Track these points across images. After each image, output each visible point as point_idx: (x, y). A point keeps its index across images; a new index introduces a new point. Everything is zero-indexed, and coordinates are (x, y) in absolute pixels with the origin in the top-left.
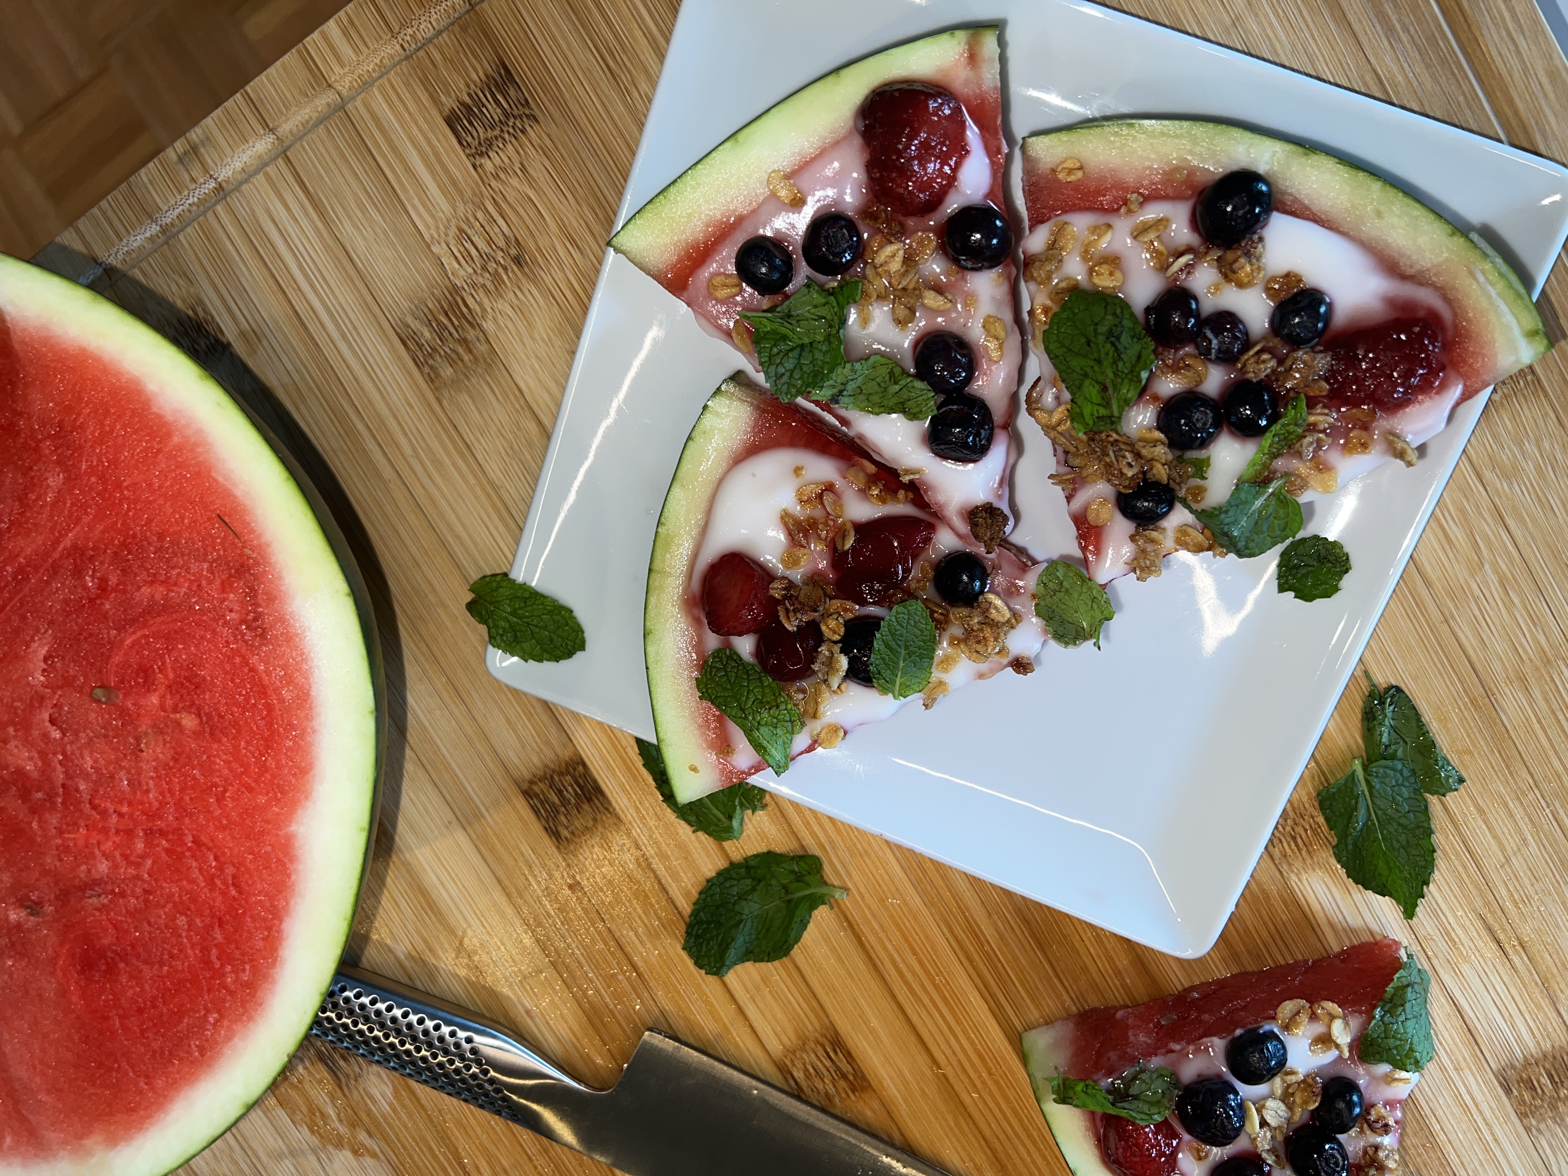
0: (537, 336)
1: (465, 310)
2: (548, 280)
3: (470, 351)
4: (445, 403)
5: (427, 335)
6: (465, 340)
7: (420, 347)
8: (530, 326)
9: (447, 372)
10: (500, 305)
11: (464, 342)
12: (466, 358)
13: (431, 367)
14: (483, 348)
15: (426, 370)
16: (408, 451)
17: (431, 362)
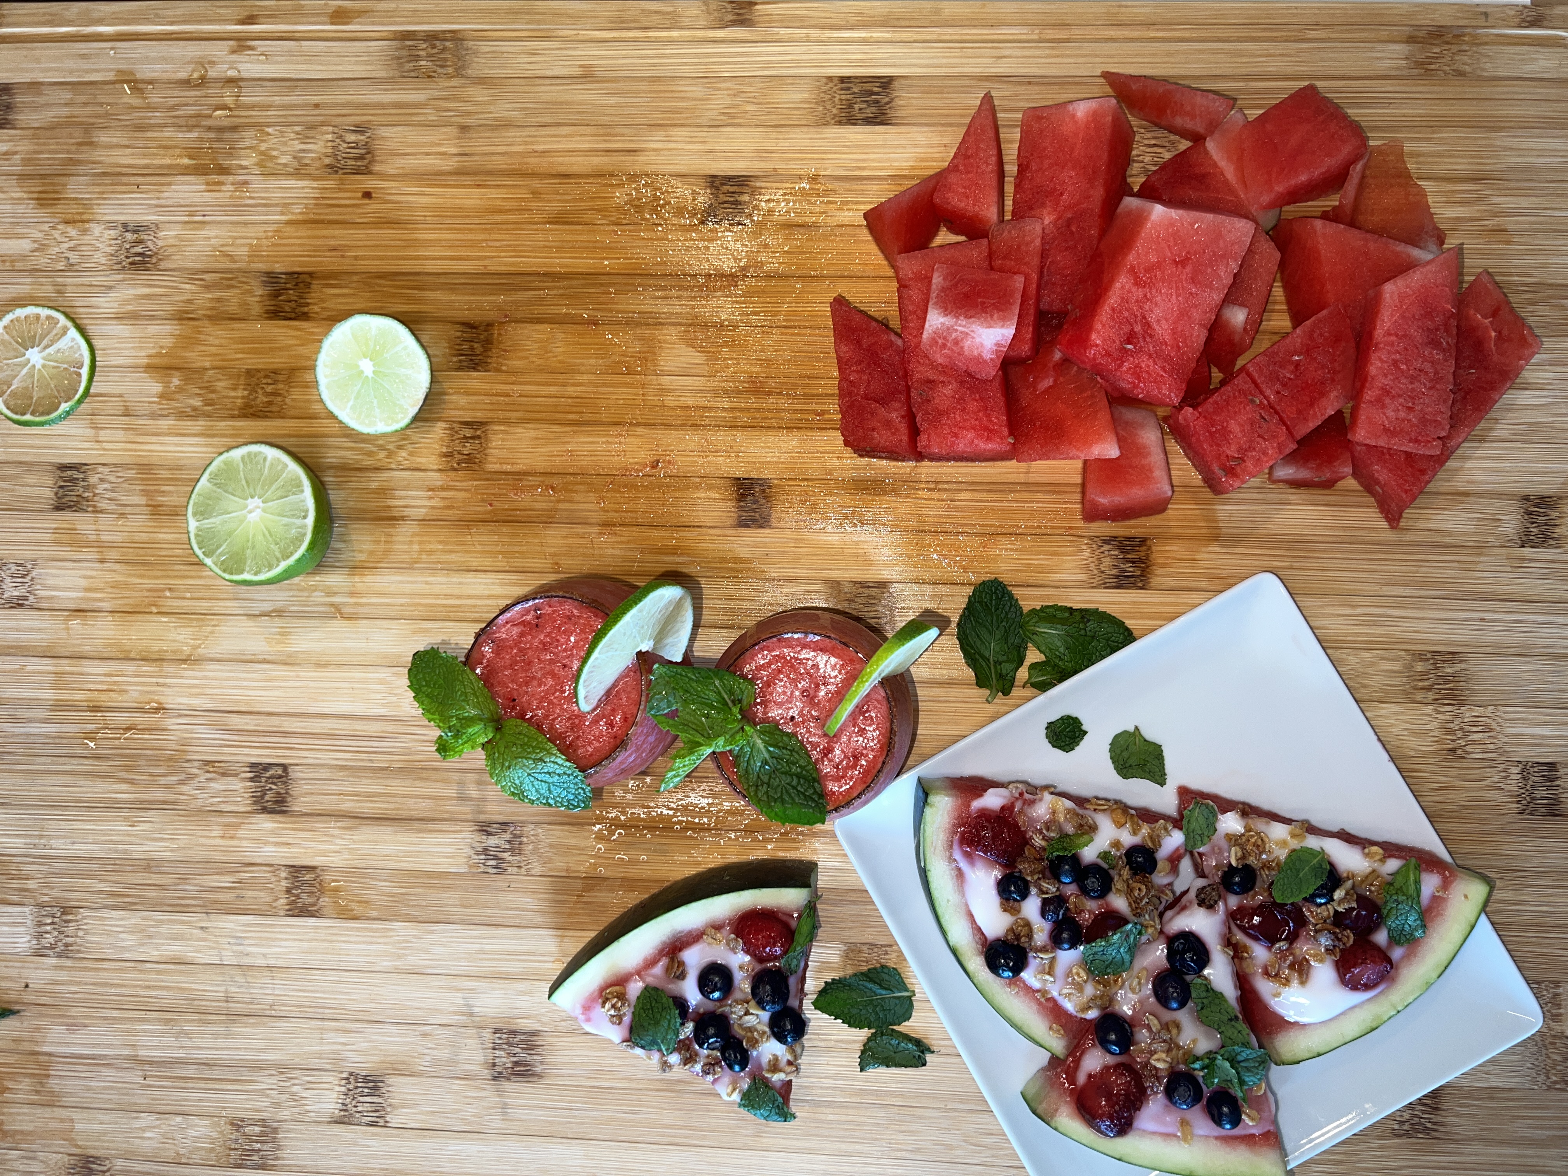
0: (1406, 733)
1: (1447, 702)
2: (1431, 760)
3: (1421, 689)
4: (1403, 653)
5: (1448, 670)
6: (1430, 690)
7: (1444, 661)
8: (1413, 733)
9: (1420, 667)
10: (1436, 724)
12: (1420, 684)
13: (1428, 659)
14: (1419, 697)
15: (1429, 656)
16: (1390, 612)
17: (1432, 661)
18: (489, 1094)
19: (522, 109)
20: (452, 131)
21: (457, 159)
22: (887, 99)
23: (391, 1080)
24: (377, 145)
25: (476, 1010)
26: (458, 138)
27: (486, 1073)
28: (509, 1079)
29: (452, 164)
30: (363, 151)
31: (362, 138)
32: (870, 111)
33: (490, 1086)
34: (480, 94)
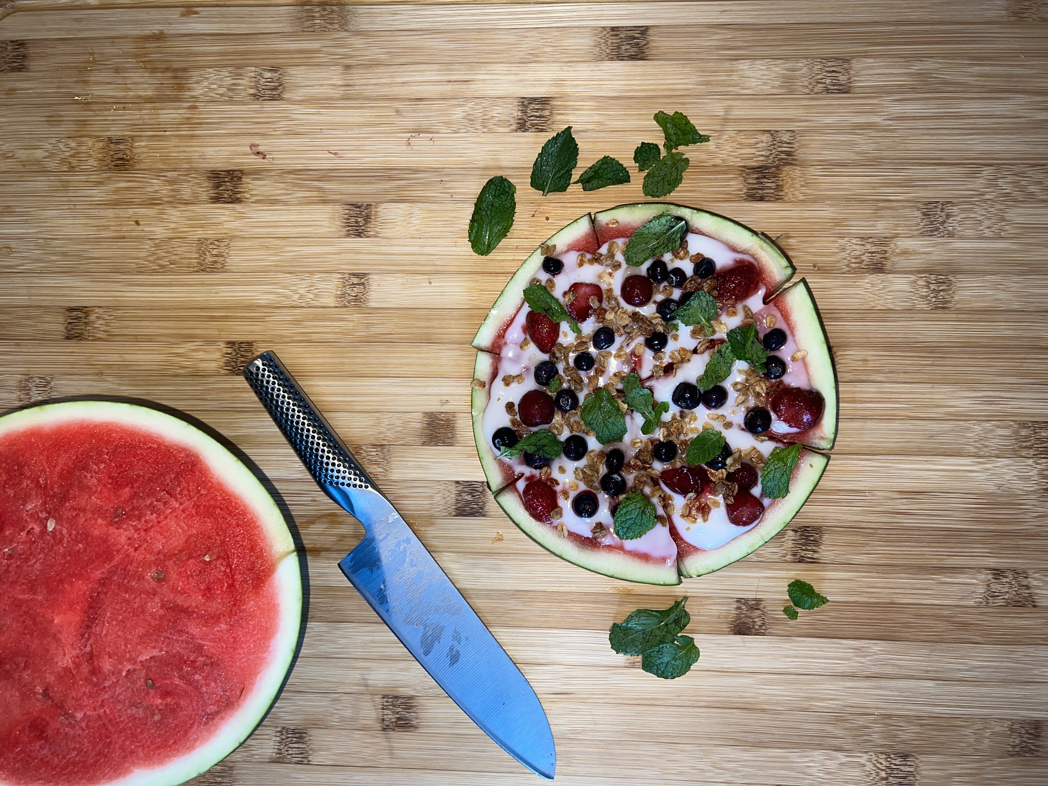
0: (1014, 478)
1: (1043, 456)
2: (1032, 497)
3: (1025, 447)
4: (1012, 423)
5: (1043, 434)
6: (1031, 448)
7: (1041, 428)
8: (1020, 478)
9: (1024, 432)
10: (1035, 472)
11: (1030, 448)
12: (1024, 444)
13: (1030, 427)
14: (1024, 453)
15: (1030, 424)
16: (1003, 394)
17: (1032, 428)
18: (380, 740)
19: (388, 53)
20: (339, 69)
21: (343, 88)
22: (644, 42)
23: (313, 732)
24: (286, 79)
25: (370, 682)
26: (343, 74)
27: (378, 726)
28: (394, 730)
29: (339, 92)
30: (277, 84)
31: (276, 75)
32: (633, 51)
33: (380, 734)
34: (358, 42)
